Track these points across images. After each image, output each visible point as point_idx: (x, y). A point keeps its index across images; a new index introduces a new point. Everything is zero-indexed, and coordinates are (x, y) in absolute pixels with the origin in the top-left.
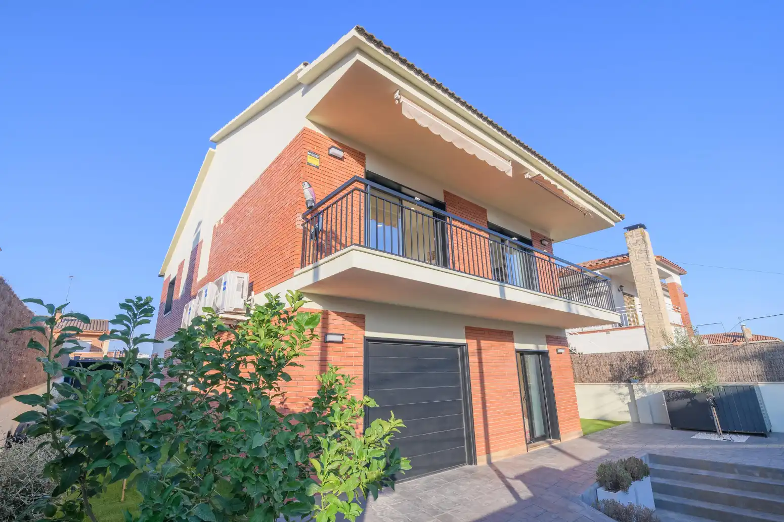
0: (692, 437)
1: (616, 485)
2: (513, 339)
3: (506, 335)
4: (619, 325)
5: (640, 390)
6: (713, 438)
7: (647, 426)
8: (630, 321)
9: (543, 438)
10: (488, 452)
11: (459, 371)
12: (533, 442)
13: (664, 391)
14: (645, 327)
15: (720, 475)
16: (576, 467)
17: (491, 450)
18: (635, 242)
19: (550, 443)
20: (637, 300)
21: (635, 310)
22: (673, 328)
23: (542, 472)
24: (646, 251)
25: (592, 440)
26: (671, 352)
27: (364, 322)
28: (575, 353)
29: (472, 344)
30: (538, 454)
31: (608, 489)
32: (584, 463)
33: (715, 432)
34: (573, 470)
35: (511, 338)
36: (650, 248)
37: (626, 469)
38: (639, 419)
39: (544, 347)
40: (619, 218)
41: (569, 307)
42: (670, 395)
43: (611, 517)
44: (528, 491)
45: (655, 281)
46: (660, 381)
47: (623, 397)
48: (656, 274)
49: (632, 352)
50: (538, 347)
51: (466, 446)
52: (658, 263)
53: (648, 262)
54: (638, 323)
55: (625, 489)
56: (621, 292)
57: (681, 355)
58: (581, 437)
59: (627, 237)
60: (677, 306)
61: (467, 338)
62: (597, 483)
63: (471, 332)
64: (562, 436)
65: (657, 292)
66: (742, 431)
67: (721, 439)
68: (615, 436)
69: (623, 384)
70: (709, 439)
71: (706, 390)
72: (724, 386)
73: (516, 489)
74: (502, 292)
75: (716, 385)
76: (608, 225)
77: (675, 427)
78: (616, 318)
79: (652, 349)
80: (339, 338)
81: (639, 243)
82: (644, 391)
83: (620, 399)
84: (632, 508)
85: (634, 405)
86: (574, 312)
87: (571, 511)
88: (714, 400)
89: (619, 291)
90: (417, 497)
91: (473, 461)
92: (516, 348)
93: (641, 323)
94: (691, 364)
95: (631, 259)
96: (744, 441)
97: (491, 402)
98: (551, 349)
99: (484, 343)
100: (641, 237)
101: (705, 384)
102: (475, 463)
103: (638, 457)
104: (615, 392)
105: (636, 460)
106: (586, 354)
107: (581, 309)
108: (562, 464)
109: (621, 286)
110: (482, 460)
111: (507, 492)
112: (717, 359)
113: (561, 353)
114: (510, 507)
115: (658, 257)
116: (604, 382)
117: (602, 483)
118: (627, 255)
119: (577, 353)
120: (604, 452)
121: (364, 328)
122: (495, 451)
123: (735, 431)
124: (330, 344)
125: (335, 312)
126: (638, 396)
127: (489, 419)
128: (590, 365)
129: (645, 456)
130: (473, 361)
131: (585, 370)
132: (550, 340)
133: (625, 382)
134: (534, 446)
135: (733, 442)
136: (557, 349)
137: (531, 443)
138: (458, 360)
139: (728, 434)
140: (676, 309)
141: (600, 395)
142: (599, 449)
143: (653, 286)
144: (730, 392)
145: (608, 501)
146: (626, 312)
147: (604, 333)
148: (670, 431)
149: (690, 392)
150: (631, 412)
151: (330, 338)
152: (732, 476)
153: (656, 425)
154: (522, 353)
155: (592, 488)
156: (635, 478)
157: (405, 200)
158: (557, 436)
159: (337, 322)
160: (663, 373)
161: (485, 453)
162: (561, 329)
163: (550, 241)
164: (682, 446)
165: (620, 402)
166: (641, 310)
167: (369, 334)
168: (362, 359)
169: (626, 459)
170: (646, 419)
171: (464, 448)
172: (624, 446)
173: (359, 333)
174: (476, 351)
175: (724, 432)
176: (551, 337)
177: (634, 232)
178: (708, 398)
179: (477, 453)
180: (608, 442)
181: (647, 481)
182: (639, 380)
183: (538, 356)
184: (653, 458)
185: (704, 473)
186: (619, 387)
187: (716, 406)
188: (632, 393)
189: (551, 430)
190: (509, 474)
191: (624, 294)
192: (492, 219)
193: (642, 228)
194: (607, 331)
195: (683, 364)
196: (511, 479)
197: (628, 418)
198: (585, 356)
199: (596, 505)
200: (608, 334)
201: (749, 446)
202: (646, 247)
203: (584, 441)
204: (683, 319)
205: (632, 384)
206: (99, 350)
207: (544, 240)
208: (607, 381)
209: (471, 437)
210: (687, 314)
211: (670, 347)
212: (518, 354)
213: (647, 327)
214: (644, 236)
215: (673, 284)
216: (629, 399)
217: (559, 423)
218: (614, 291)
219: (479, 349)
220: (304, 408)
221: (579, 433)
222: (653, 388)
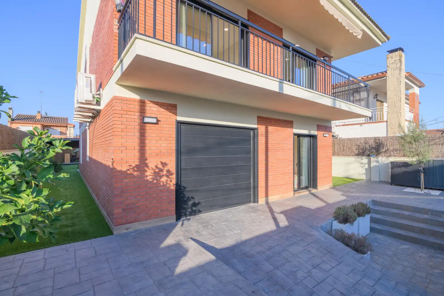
0: (403, 191)
1: (346, 220)
2: (293, 126)
3: (289, 124)
4: (370, 118)
5: (375, 161)
6: (417, 192)
7: (376, 182)
8: (378, 118)
9: (306, 188)
10: (267, 195)
11: (251, 146)
12: (299, 190)
13: (391, 162)
14: (387, 122)
15: (418, 215)
16: (323, 207)
17: (269, 195)
18: (394, 61)
19: (310, 191)
20: (385, 104)
21: (383, 111)
22: (407, 123)
23: (300, 209)
24: (400, 69)
25: (338, 190)
26: (402, 138)
27: (176, 110)
28: (337, 138)
29: (262, 129)
30: (300, 197)
31: (340, 222)
32: (328, 204)
33: (420, 188)
34: (320, 209)
35: (292, 125)
36: (403, 67)
37: (355, 211)
38: (371, 178)
39: (314, 132)
40: (386, 39)
41: (335, 104)
42: (394, 165)
43: (338, 240)
44: (287, 221)
45: (401, 90)
46: (390, 156)
47: (363, 165)
48: (403, 86)
49: (375, 137)
50: (310, 132)
51: (252, 192)
52: (406, 78)
53: (399, 76)
54: (383, 119)
55: (352, 223)
56: (376, 99)
57: (409, 140)
58: (331, 188)
59: (388, 58)
60: (413, 108)
61: (258, 124)
62: (333, 218)
63: (261, 120)
64: (319, 187)
65: (401, 98)
66: (438, 188)
67: (422, 192)
68: (353, 188)
69: (364, 157)
70: (415, 192)
71: (420, 162)
72: (433, 161)
73: (279, 220)
74: (281, 88)
75: (428, 159)
76: (376, 45)
77: (393, 183)
78: (368, 113)
79: (388, 136)
80: (155, 121)
81: (396, 62)
82: (378, 162)
83: (361, 166)
84: (354, 235)
85: (369, 170)
86: (338, 106)
87: (311, 236)
88: (424, 169)
89: (374, 98)
90: (211, 223)
91: (256, 201)
92: (294, 132)
93: (385, 119)
94: (414, 146)
95: (387, 75)
96: (438, 194)
97: (272, 166)
98: (319, 134)
99: (271, 128)
100: (399, 58)
101: (420, 158)
102: (257, 202)
103: (364, 202)
104: (358, 162)
105: (362, 204)
106: (344, 139)
107: (343, 105)
108: (313, 204)
109: (377, 95)
110: (262, 200)
111: (272, 222)
112: (433, 143)
113: (326, 137)
114: (272, 232)
115: (408, 73)
116: (353, 156)
117: (336, 218)
118: (386, 72)
119: (339, 138)
120: (344, 198)
121: (176, 114)
122: (271, 196)
123: (433, 188)
124: (147, 125)
125: (150, 101)
126: (373, 164)
127: (269, 176)
128: (346, 145)
129: (370, 202)
130: (261, 140)
131: (342, 148)
132: (320, 128)
133: (367, 156)
134: (300, 193)
135: (431, 195)
136: (324, 134)
137: (298, 191)
138: (251, 139)
139: (427, 190)
140: (411, 111)
141: (349, 163)
142: (341, 196)
143: (400, 94)
144: (437, 164)
145: (338, 230)
146: (376, 112)
147: (359, 125)
148: (389, 186)
149: (409, 163)
150: (366, 174)
151: (146, 120)
152: (426, 216)
153: (381, 182)
154: (299, 136)
155: (330, 221)
156: (359, 215)
157: (214, 15)
158: (315, 186)
159: (152, 109)
160: (393, 151)
161: (265, 197)
162: (329, 121)
163: (330, 57)
164: (396, 196)
165: (361, 168)
166: (387, 110)
167: (180, 119)
168: (174, 136)
169: (356, 204)
170: (375, 178)
171: (251, 193)
172: (358, 195)
173: (172, 117)
174: (264, 133)
175: (425, 188)
176: (321, 126)
177: (394, 54)
178: (420, 167)
179: (259, 196)
180: (348, 191)
181: (368, 217)
182: (376, 155)
183: (310, 138)
184: (375, 202)
185: (406, 213)
186: (362, 159)
187: (424, 173)
188: (369, 163)
189: (313, 182)
190: (277, 209)
191: (377, 100)
192: (287, 37)
193: (401, 51)
194: (361, 124)
195: (407, 146)
196: (278, 213)
197: (364, 177)
198: (344, 140)
199: (329, 232)
200: (361, 126)
201: (441, 198)
202: (401, 65)
203: (332, 190)
204: (414, 117)
205: (370, 157)
206: (66, 134)
207: (325, 56)
208: (355, 155)
209: (256, 188)
210: (418, 115)
211: (403, 134)
212: (296, 136)
213: (389, 122)
214: (401, 57)
215: (414, 94)
216: (367, 166)
217: (318, 180)
218: (371, 98)
219: (267, 132)
220: (129, 168)
221: (331, 186)
222: (384, 160)
